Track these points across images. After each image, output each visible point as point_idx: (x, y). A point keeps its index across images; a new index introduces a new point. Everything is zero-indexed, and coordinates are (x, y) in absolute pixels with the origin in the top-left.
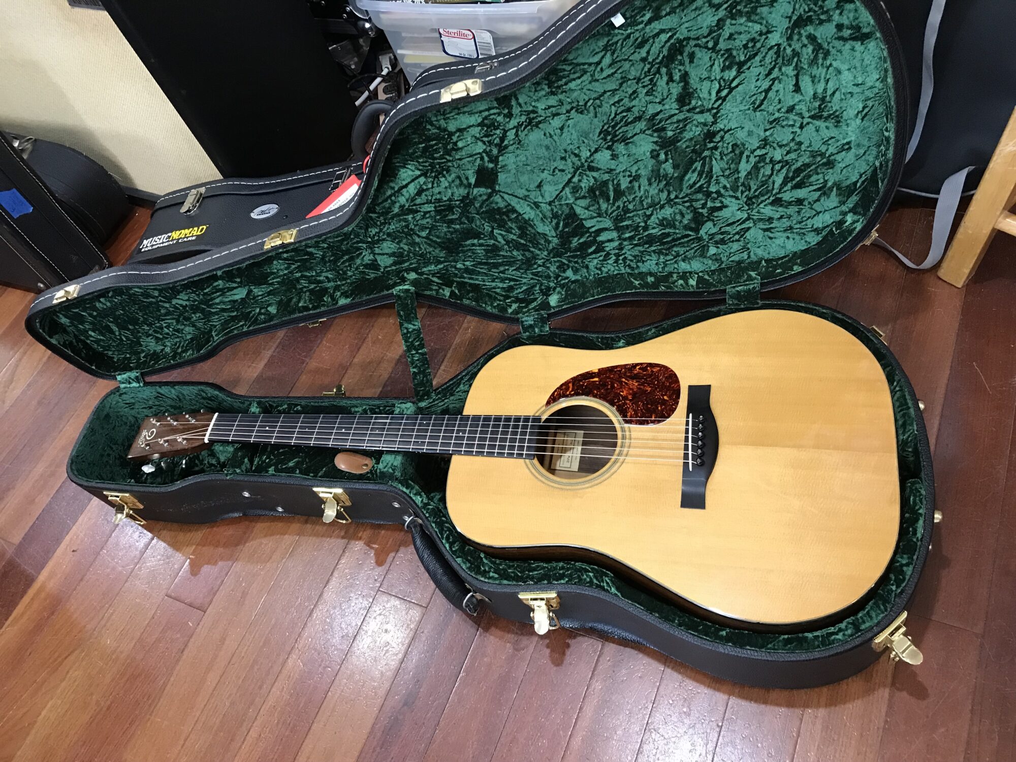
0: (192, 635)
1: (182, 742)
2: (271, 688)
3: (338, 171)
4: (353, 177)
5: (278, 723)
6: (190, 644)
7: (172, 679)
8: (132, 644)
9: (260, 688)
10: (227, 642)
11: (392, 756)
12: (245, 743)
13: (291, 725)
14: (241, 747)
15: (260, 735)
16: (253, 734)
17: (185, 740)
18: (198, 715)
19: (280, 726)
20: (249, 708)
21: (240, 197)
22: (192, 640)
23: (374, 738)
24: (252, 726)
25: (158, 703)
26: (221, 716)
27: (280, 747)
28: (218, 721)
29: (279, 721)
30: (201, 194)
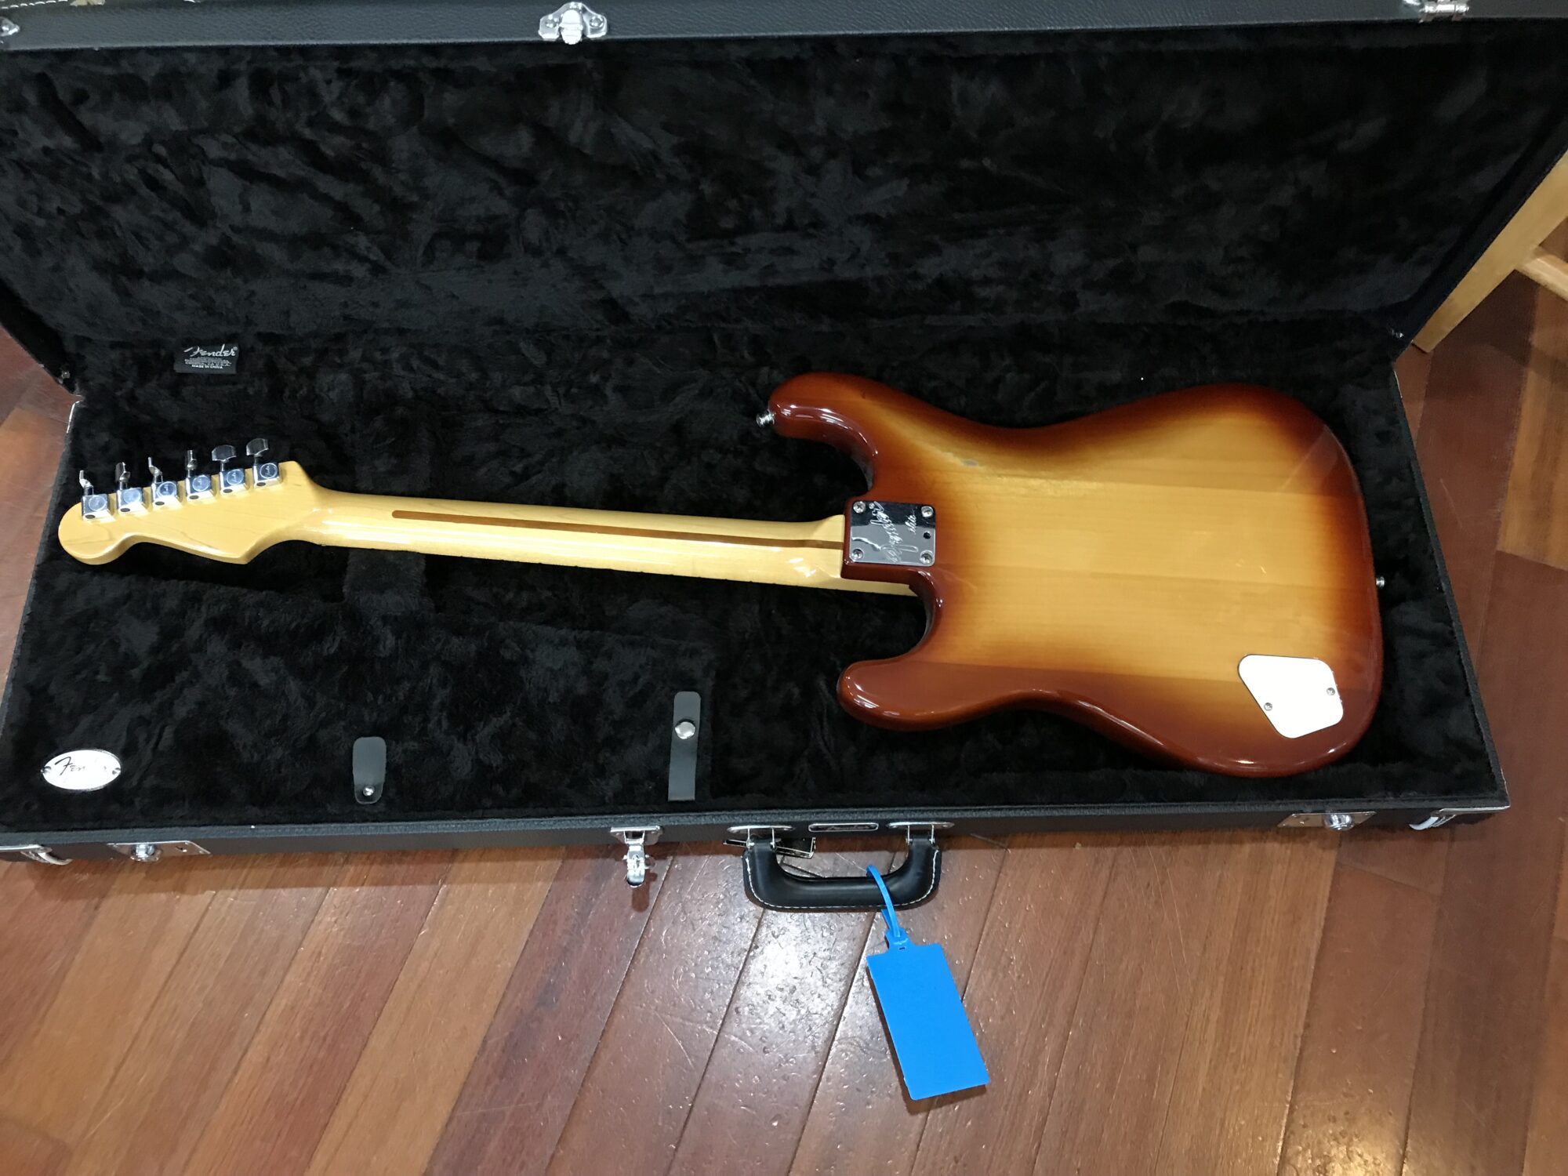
1: (112, 1072)
2: (285, 974)
5: (302, 1038)
7: (78, 958)
9: (263, 973)
11: (521, 1090)
12: (240, 1073)
13: (329, 1040)
14: (231, 1080)
15: (268, 1060)
16: (255, 1055)
17: (118, 1069)
19: (306, 1042)
23: (487, 1062)
24: (250, 1042)
27: (310, 1080)
29: (304, 1032)
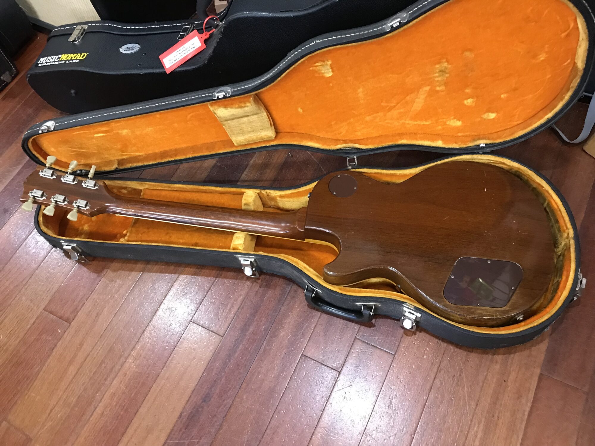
0: (60, 339)
3: (184, 25)
4: (195, 31)
6: (59, 345)
8: (18, 341)
10: (84, 347)
18: (61, 394)
20: (97, 393)
21: (112, 35)
22: (60, 342)
25: (33, 383)
26: (77, 397)
28: (74, 400)
30: (84, 30)
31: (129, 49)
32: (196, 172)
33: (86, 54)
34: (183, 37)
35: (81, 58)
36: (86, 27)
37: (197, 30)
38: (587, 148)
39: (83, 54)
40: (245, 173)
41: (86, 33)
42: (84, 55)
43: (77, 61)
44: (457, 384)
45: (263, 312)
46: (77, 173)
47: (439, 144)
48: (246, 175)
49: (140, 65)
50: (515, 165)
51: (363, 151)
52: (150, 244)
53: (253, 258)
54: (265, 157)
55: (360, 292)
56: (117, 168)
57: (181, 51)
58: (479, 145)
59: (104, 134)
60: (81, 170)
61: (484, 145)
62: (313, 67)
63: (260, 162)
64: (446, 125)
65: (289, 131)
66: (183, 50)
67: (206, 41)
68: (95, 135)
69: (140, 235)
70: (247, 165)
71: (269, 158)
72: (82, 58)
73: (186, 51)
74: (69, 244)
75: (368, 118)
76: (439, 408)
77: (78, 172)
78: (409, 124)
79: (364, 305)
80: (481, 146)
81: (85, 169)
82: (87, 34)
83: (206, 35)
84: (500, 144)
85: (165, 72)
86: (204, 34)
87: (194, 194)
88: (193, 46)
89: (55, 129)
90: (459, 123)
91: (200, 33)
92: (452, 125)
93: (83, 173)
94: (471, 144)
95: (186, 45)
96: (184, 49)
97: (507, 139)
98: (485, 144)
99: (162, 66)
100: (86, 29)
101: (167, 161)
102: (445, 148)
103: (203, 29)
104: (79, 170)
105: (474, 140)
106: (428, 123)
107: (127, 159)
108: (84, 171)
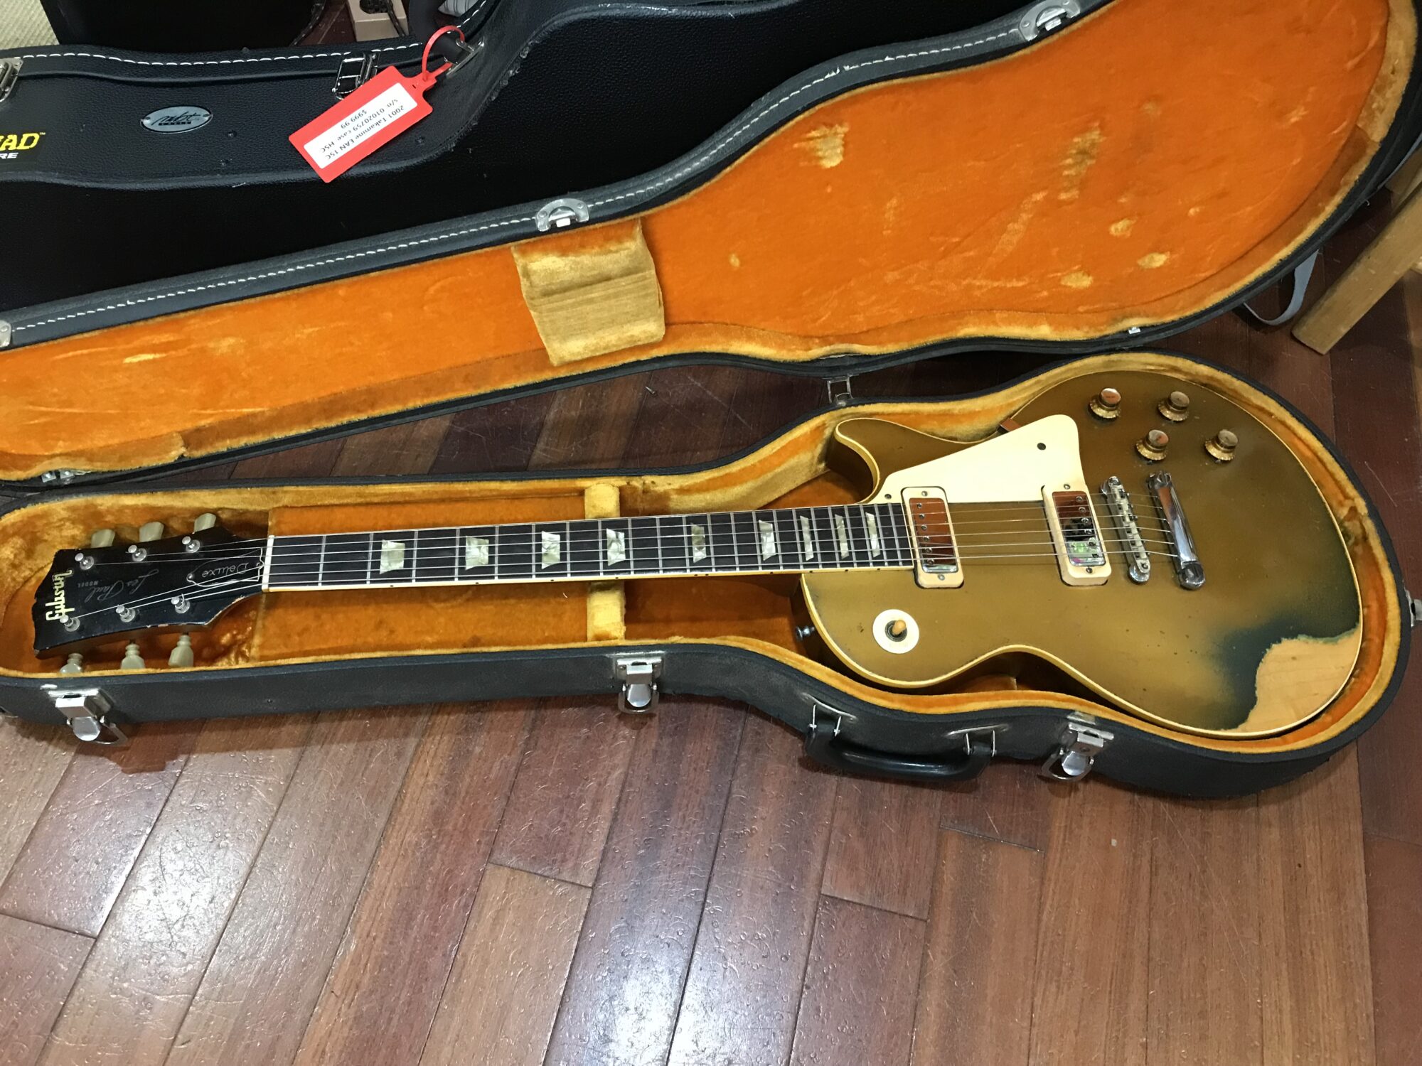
3: (348, 57)
4: (391, 70)
21: (111, 86)
30: (14, 70)
31: (172, 120)
32: (398, 456)
33: (37, 136)
34: (349, 86)
35: (22, 147)
36: (17, 62)
37: (398, 68)
38: (1300, 333)
39: (26, 136)
40: (541, 445)
41: (20, 79)
42: (30, 140)
43: (11, 156)
44: (1202, 893)
45: (685, 802)
46: (45, 481)
47: (1044, 332)
48: (545, 451)
49: (227, 162)
50: (1204, 370)
51: (874, 359)
52: (347, 657)
53: (658, 655)
54: (584, 401)
55: (956, 702)
56: (182, 456)
57: (359, 121)
58: (1127, 332)
59: (158, 356)
60: (57, 473)
61: (1139, 331)
62: (801, 141)
63: (573, 413)
64: (1060, 285)
65: (692, 319)
66: (362, 119)
67: (427, 95)
68: (128, 360)
69: (297, 638)
70: (542, 424)
71: (595, 404)
72: (27, 147)
73: (374, 121)
74: (75, 693)
75: (891, 276)
76: (1182, 961)
77: (49, 477)
78: (980, 287)
79: (970, 733)
80: (1130, 332)
81: (72, 466)
82: (24, 83)
83: (426, 79)
84: (1174, 325)
85: (321, 181)
86: (420, 76)
87: (432, 506)
88: (393, 108)
89: (15, 343)
90: (1086, 282)
91: (406, 75)
92: (1070, 287)
93: (64, 480)
94: (1110, 330)
95: (371, 107)
96: (365, 116)
97: (1188, 313)
98: (1141, 328)
99: (304, 163)
100: (18, 69)
101: (345, 422)
102: (1055, 343)
103: (420, 63)
104: (51, 472)
105: (1115, 321)
106: (1021, 284)
107: (211, 428)
108: (67, 473)
